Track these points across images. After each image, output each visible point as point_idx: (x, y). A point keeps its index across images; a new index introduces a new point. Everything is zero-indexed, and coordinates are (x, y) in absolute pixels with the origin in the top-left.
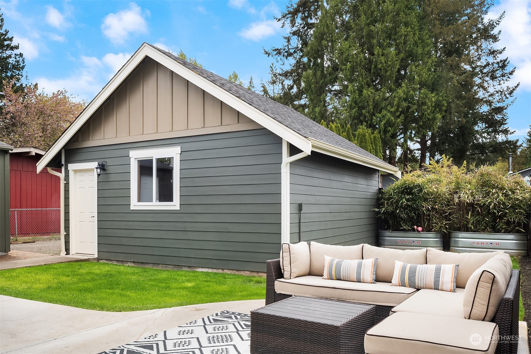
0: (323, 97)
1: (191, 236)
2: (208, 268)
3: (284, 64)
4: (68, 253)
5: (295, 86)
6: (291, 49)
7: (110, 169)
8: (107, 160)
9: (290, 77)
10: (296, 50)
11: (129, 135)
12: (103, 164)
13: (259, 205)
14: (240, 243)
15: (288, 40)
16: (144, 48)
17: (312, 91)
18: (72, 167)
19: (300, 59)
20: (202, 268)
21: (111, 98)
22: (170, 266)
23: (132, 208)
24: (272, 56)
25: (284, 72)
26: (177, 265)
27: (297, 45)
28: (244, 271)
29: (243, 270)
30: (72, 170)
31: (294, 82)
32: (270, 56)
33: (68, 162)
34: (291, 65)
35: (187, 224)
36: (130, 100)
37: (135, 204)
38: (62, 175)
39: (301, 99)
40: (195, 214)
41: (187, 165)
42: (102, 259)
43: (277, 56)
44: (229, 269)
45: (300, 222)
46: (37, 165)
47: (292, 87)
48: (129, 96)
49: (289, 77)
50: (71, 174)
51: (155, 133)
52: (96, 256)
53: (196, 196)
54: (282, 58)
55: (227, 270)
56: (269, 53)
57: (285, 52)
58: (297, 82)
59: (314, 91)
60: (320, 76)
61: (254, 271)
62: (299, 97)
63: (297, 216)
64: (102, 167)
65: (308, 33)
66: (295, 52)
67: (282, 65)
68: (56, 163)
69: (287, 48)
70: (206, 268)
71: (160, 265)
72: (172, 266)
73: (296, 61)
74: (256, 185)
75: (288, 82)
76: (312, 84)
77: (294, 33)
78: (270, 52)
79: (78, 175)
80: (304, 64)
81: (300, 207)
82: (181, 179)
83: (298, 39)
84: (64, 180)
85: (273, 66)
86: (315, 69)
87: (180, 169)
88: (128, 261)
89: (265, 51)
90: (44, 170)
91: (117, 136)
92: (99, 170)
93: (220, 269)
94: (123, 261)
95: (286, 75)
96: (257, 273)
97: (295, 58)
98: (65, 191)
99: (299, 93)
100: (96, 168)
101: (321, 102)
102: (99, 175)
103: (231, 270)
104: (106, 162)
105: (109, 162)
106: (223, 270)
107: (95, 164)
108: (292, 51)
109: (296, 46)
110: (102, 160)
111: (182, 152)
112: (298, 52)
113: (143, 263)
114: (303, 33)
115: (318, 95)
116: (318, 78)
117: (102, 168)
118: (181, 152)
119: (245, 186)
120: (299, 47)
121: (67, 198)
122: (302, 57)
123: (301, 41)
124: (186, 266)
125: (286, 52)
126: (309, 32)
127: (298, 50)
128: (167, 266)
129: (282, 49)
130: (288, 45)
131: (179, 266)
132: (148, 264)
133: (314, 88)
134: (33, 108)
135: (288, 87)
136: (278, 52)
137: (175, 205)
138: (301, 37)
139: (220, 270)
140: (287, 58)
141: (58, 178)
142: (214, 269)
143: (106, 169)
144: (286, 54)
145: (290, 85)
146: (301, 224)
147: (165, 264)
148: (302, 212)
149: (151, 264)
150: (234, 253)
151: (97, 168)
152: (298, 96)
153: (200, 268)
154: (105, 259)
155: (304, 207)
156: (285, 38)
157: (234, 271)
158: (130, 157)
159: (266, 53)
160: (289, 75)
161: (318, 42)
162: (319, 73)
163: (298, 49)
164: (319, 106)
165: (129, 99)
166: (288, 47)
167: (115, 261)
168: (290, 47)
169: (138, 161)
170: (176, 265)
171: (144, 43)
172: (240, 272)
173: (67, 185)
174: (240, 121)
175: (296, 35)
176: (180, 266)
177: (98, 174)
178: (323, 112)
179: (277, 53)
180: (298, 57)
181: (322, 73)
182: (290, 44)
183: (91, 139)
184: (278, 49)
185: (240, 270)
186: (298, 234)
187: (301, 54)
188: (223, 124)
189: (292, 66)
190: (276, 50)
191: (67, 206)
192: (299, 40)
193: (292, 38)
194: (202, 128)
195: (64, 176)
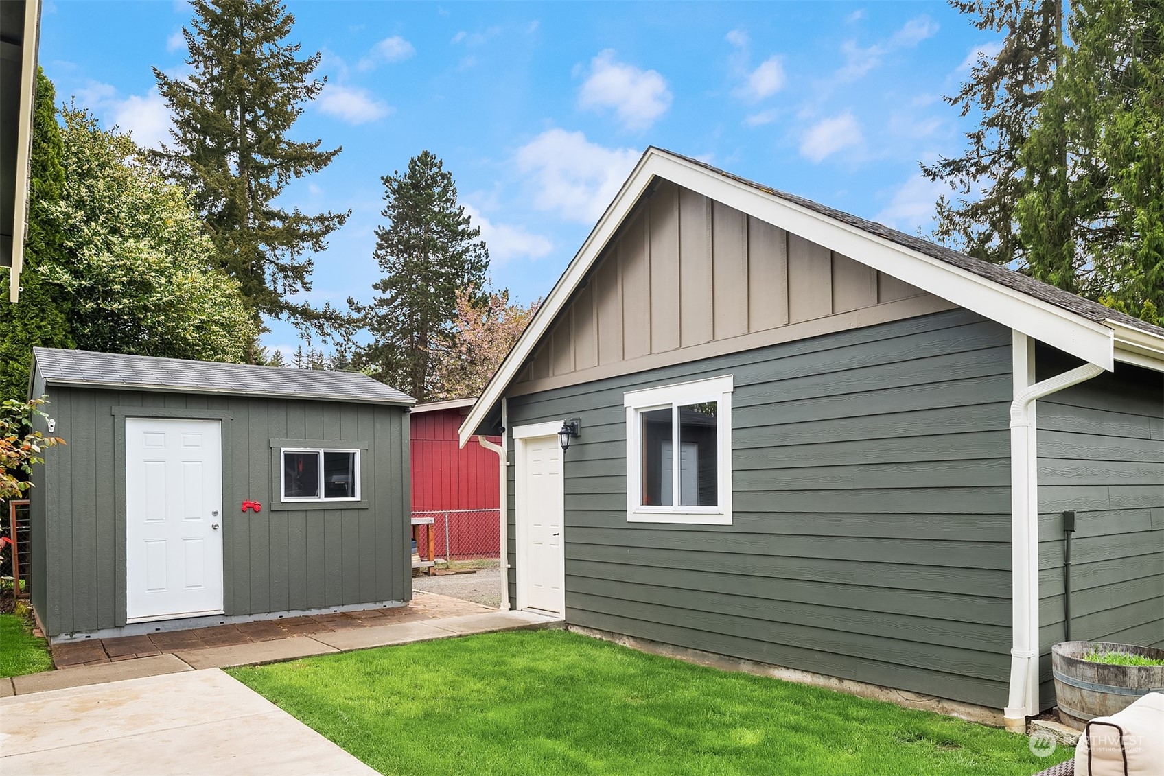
0: (1069, 247)
1: (761, 588)
2: (802, 671)
3: (968, 191)
4: (513, 608)
5: (996, 234)
6: (986, 156)
7: (588, 435)
8: (581, 416)
9: (984, 217)
10: (997, 155)
11: (623, 359)
12: (573, 423)
13: (939, 517)
14: (888, 615)
15: (978, 138)
16: (650, 159)
17: (1040, 238)
18: (519, 432)
19: (1006, 175)
20: (788, 668)
21: (587, 283)
22: (710, 655)
23: (630, 517)
24: (942, 178)
25: (970, 207)
26: (727, 656)
27: (1000, 147)
28: (900, 690)
29: (894, 689)
30: (520, 439)
31: (994, 225)
32: (938, 178)
33: (513, 422)
34: (984, 191)
35: (751, 560)
36: (624, 283)
37: (637, 510)
38: (502, 451)
39: (1010, 260)
40: (768, 536)
41: (749, 419)
42: (574, 625)
43: (951, 177)
44: (858, 681)
45: (1066, 566)
46: (459, 431)
47: (988, 238)
48: (622, 273)
49: (981, 216)
50: (518, 446)
51: (677, 349)
52: (562, 617)
53: (772, 493)
54: (965, 178)
55: (851, 682)
56: (935, 172)
57: (971, 166)
58: (1001, 224)
59: (1046, 236)
60: (1060, 203)
61: (927, 695)
62: (1007, 254)
63: (1058, 549)
64: (572, 431)
65: (1024, 117)
66: (994, 162)
67: (965, 193)
68: (492, 426)
69: (975, 155)
70: (798, 670)
71: (689, 650)
72: (716, 655)
73: (997, 180)
74: (933, 464)
75: (980, 227)
76: (1041, 222)
77: (991, 123)
78: (937, 170)
79: (531, 447)
80: (1017, 185)
81: (1068, 522)
82: (735, 452)
83: (1002, 134)
84: (506, 460)
85: (942, 201)
86: (1047, 188)
87: (732, 429)
88: (623, 635)
89: (925, 170)
90: (472, 441)
91: (600, 363)
92: (565, 438)
93: (833, 677)
94: (612, 633)
95: (975, 212)
96: (938, 701)
97: (995, 175)
98: (508, 481)
99: (1007, 247)
100: (559, 433)
101: (1064, 259)
102: (565, 448)
103: (862, 682)
104: (579, 419)
105: (586, 420)
106: (841, 680)
107: (557, 426)
108: (986, 161)
109: (996, 148)
110: (572, 417)
111: (737, 389)
112: (1002, 159)
113: (654, 641)
114: (1012, 119)
115: (1055, 245)
116: (1054, 207)
117: (570, 433)
118: (734, 387)
119: (900, 466)
120: (1004, 150)
121: (511, 496)
122: (1010, 169)
123: (1008, 137)
124: (748, 660)
125: (974, 164)
126: (1026, 114)
127: (1003, 156)
128: (704, 655)
129: (963, 160)
130: (978, 150)
131: (731, 658)
132: (664, 645)
133: (1045, 229)
134: (500, 330)
135: (979, 238)
136: (956, 167)
137: (722, 513)
138: (1008, 126)
139: (833, 679)
140: (974, 177)
141: (495, 456)
142: (818, 675)
143: (579, 434)
144: (973, 169)
145: (984, 233)
146: (1072, 569)
147: (701, 650)
148: (1073, 535)
149: (671, 646)
150: (871, 640)
151: (561, 433)
152: (1003, 255)
153: (783, 669)
154: (578, 626)
155: (1079, 522)
156: (972, 136)
157: (871, 688)
158: (625, 406)
159: (928, 173)
160: (981, 212)
161: (1053, 126)
162: (1056, 195)
163: (1001, 154)
164: (1058, 269)
165: (623, 280)
166: (978, 154)
167: (598, 632)
168: (982, 153)
169: (642, 414)
170: (724, 655)
171: (650, 147)
172: (887, 691)
173: (511, 469)
174: (882, 299)
175: (997, 126)
176: (733, 657)
177: (563, 447)
178: (1069, 281)
179: (952, 171)
180: (1002, 171)
181: (1063, 194)
182: (982, 146)
183: (551, 374)
184: (954, 162)
185: (887, 688)
186: (1061, 597)
187: (1010, 164)
188: (837, 310)
189: (988, 193)
190: (949, 164)
191: (511, 510)
192: (1004, 135)
193: (987, 134)
194: (784, 325)
195: (506, 451)
